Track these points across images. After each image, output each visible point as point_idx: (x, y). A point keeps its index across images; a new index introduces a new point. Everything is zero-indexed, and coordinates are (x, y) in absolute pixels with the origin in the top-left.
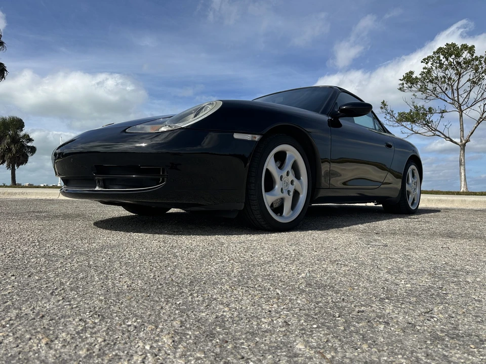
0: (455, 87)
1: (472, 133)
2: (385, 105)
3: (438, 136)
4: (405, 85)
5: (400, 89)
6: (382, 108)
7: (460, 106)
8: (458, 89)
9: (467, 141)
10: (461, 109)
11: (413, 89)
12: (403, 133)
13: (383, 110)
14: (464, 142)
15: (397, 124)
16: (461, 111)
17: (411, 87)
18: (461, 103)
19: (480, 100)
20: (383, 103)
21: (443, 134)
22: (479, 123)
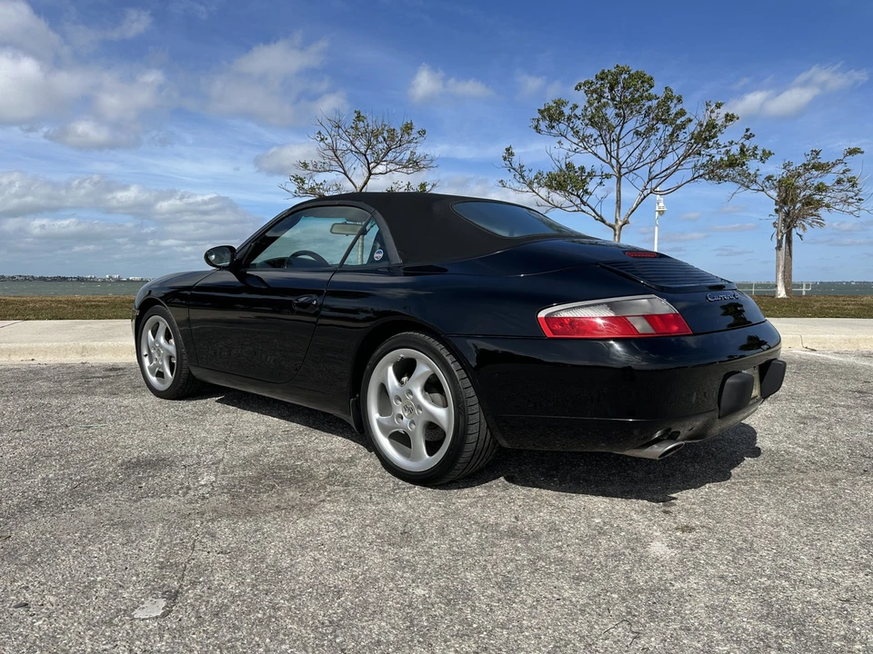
1: (633, 211)
2: (512, 154)
3: (587, 212)
4: (541, 122)
5: (536, 127)
6: (505, 158)
8: (618, 141)
9: (625, 223)
10: (619, 172)
13: (506, 162)
14: (620, 223)
15: (526, 189)
16: (619, 176)
17: (552, 127)
18: (622, 160)
19: (648, 161)
20: (508, 150)
21: (594, 211)
22: (645, 197)
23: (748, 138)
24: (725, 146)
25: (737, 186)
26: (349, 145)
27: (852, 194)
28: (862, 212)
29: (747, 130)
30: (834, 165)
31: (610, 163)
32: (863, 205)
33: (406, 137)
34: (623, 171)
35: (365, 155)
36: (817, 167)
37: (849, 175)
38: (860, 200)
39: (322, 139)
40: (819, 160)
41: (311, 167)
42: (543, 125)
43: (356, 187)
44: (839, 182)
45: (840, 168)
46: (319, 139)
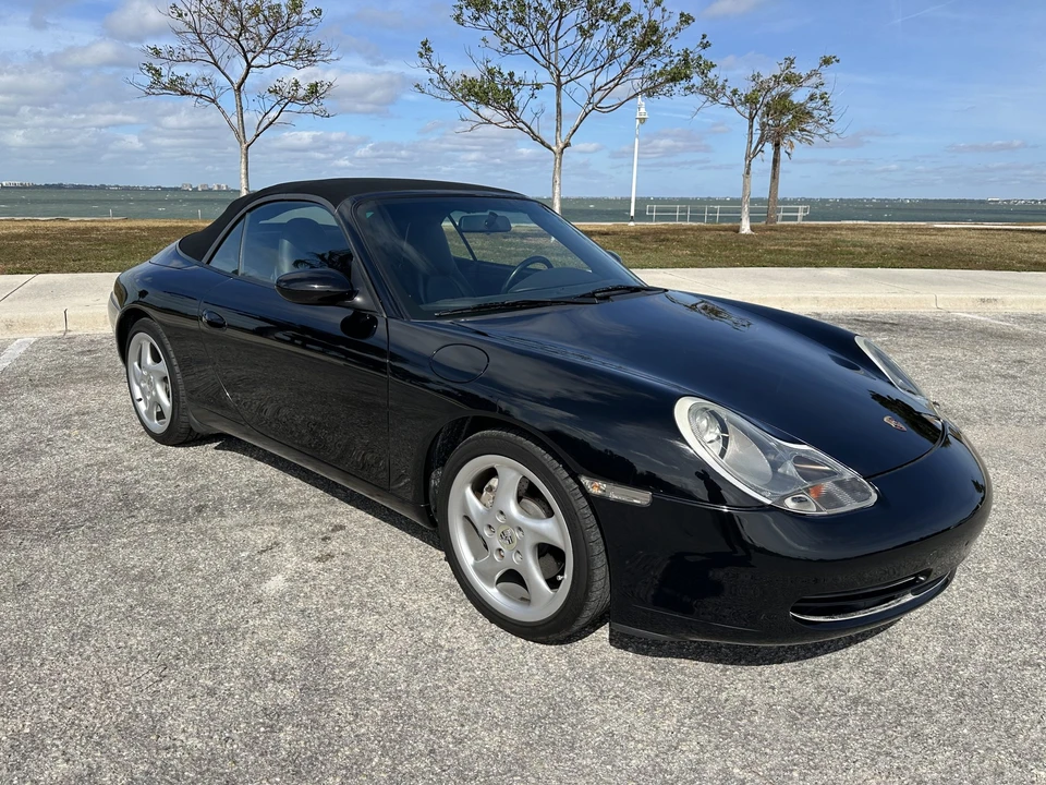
0: (552, 34)
1: (574, 131)
2: (430, 50)
3: (521, 129)
4: (464, 10)
5: (458, 18)
6: (421, 55)
7: (559, 76)
8: (556, 41)
9: (567, 145)
10: (559, 80)
11: (481, 22)
12: (463, 120)
13: (423, 60)
14: (561, 146)
15: (450, 97)
16: (559, 86)
17: (477, 19)
18: (561, 66)
19: (589, 69)
20: (424, 44)
21: (529, 128)
22: (587, 114)
23: (705, 46)
24: (678, 55)
25: (704, 98)
26: (215, 26)
27: (823, 113)
28: (833, 137)
29: (704, 37)
30: (809, 76)
31: (548, 68)
32: (832, 127)
33: (295, 18)
34: (563, 80)
35: (239, 42)
36: (788, 80)
37: (823, 89)
38: (831, 120)
39: (180, 15)
40: (793, 70)
41: (165, 55)
42: (468, 13)
43: (232, 83)
44: (812, 98)
45: (814, 80)
46: (175, 15)
